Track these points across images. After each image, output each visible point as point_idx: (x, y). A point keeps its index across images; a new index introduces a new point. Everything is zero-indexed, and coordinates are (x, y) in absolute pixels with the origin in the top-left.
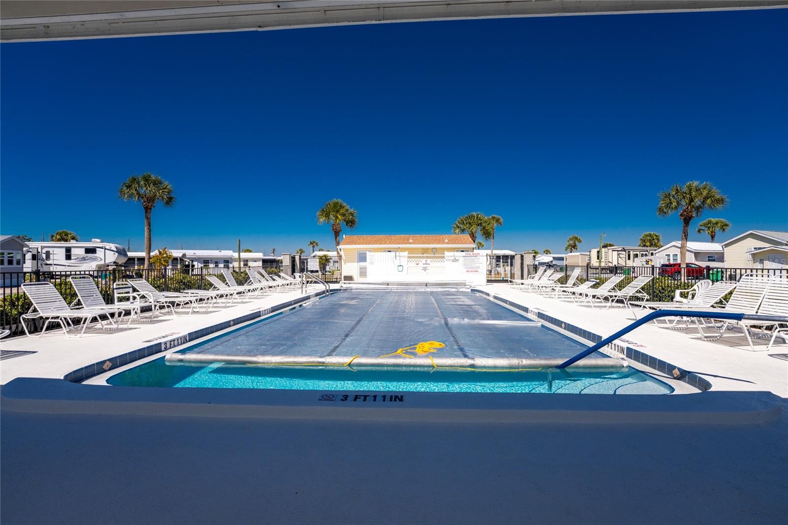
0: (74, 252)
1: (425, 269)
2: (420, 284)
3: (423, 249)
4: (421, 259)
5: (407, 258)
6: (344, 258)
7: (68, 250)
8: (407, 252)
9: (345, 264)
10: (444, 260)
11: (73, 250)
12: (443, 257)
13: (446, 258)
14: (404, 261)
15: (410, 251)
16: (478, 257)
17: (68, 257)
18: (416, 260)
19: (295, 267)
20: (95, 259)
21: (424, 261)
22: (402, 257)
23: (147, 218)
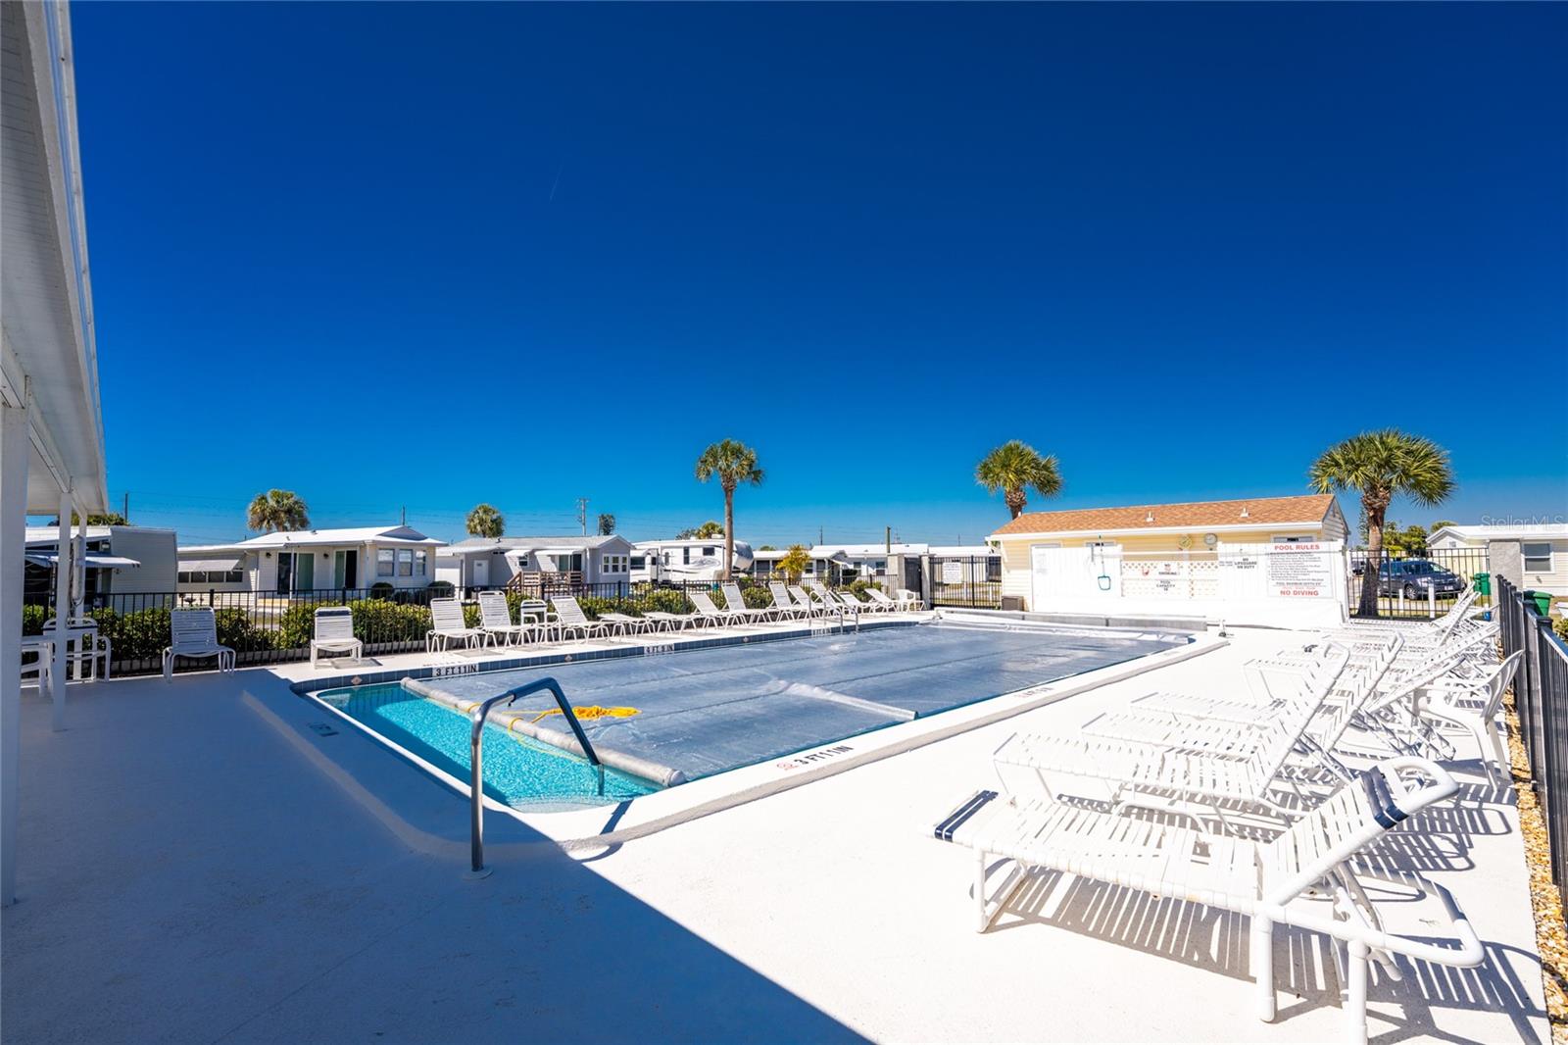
0: (693, 552)
1: (1166, 585)
2: (1092, 621)
3: (1180, 536)
4: (1155, 563)
5: (1118, 560)
6: (1006, 561)
7: (686, 550)
8: (1120, 546)
9: (1008, 572)
10: (1216, 563)
11: (691, 550)
12: (1215, 557)
13: (1220, 559)
14: (1112, 567)
15: (1128, 542)
16: (1316, 555)
17: (686, 561)
18: (1142, 563)
19: (923, 577)
20: (713, 563)
21: (1161, 566)
22: (1108, 557)
23: (729, 504)
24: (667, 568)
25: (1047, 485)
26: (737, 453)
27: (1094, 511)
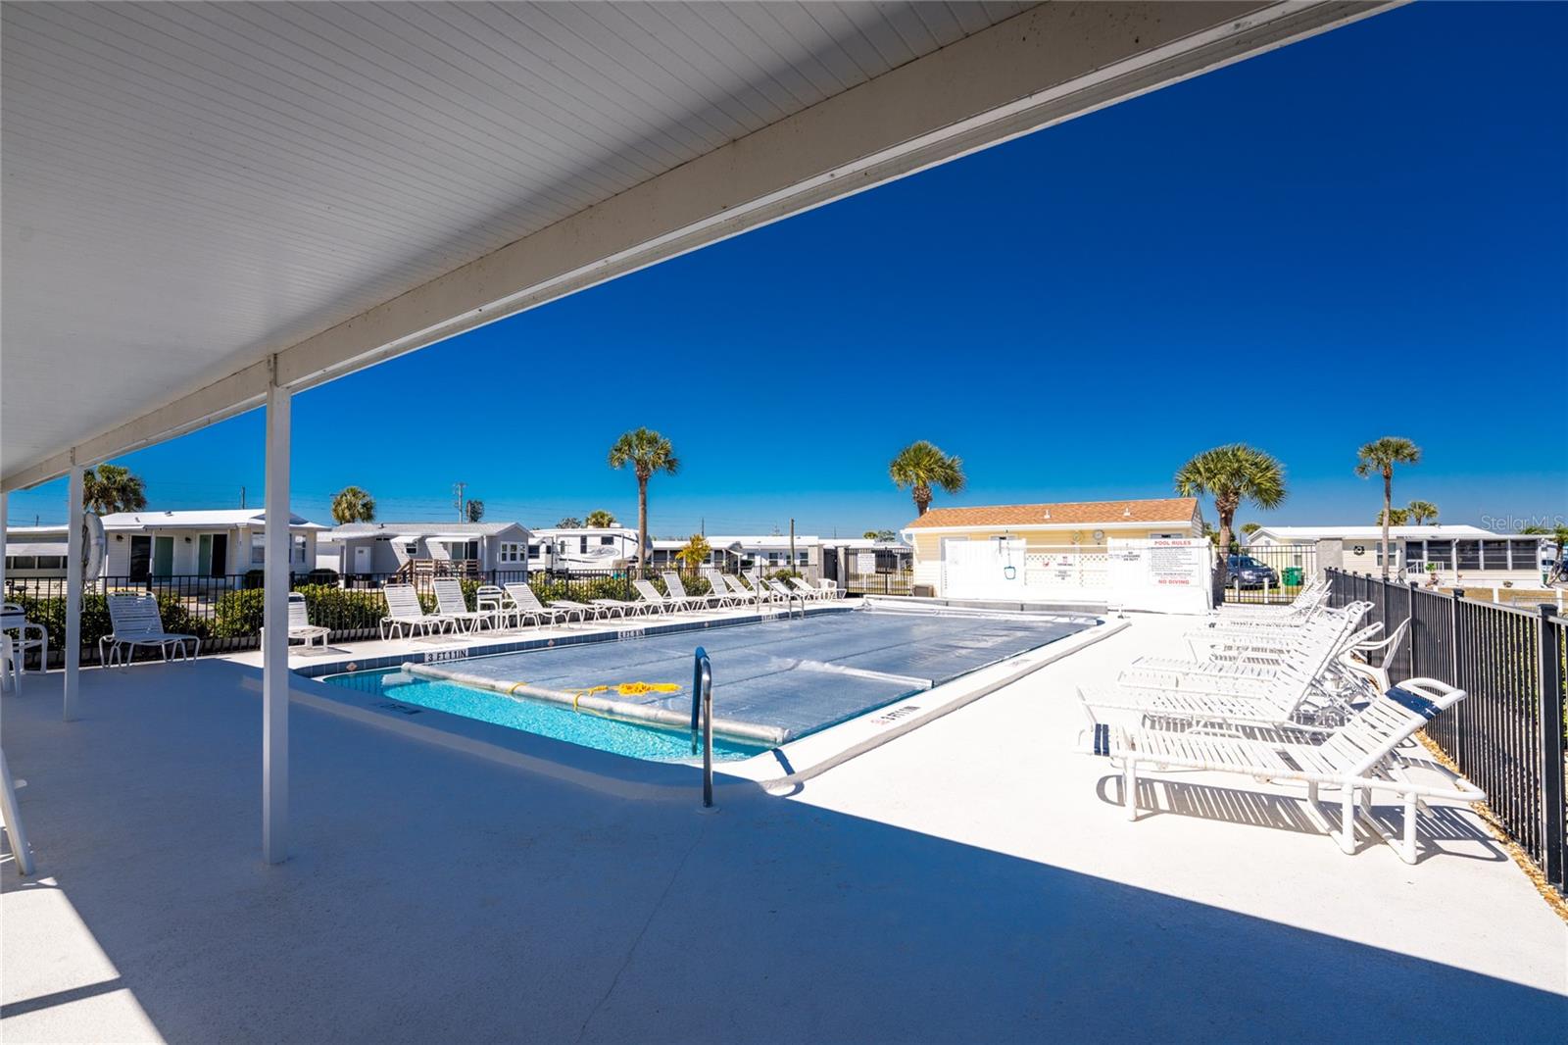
0: (590, 541)
1: (1063, 575)
2: (1009, 607)
3: (1073, 532)
4: (1054, 555)
5: (1023, 552)
6: (918, 552)
7: (584, 539)
8: (1024, 540)
9: (920, 562)
10: (1106, 556)
11: (588, 539)
12: (1105, 550)
13: (1110, 552)
14: (1017, 558)
15: (1031, 537)
16: (1187, 550)
17: (584, 550)
18: (1043, 555)
19: (838, 567)
20: (611, 552)
21: (1059, 558)
22: (1014, 549)
24: (563, 557)
25: (951, 483)
26: (652, 442)
27: (996, 508)
